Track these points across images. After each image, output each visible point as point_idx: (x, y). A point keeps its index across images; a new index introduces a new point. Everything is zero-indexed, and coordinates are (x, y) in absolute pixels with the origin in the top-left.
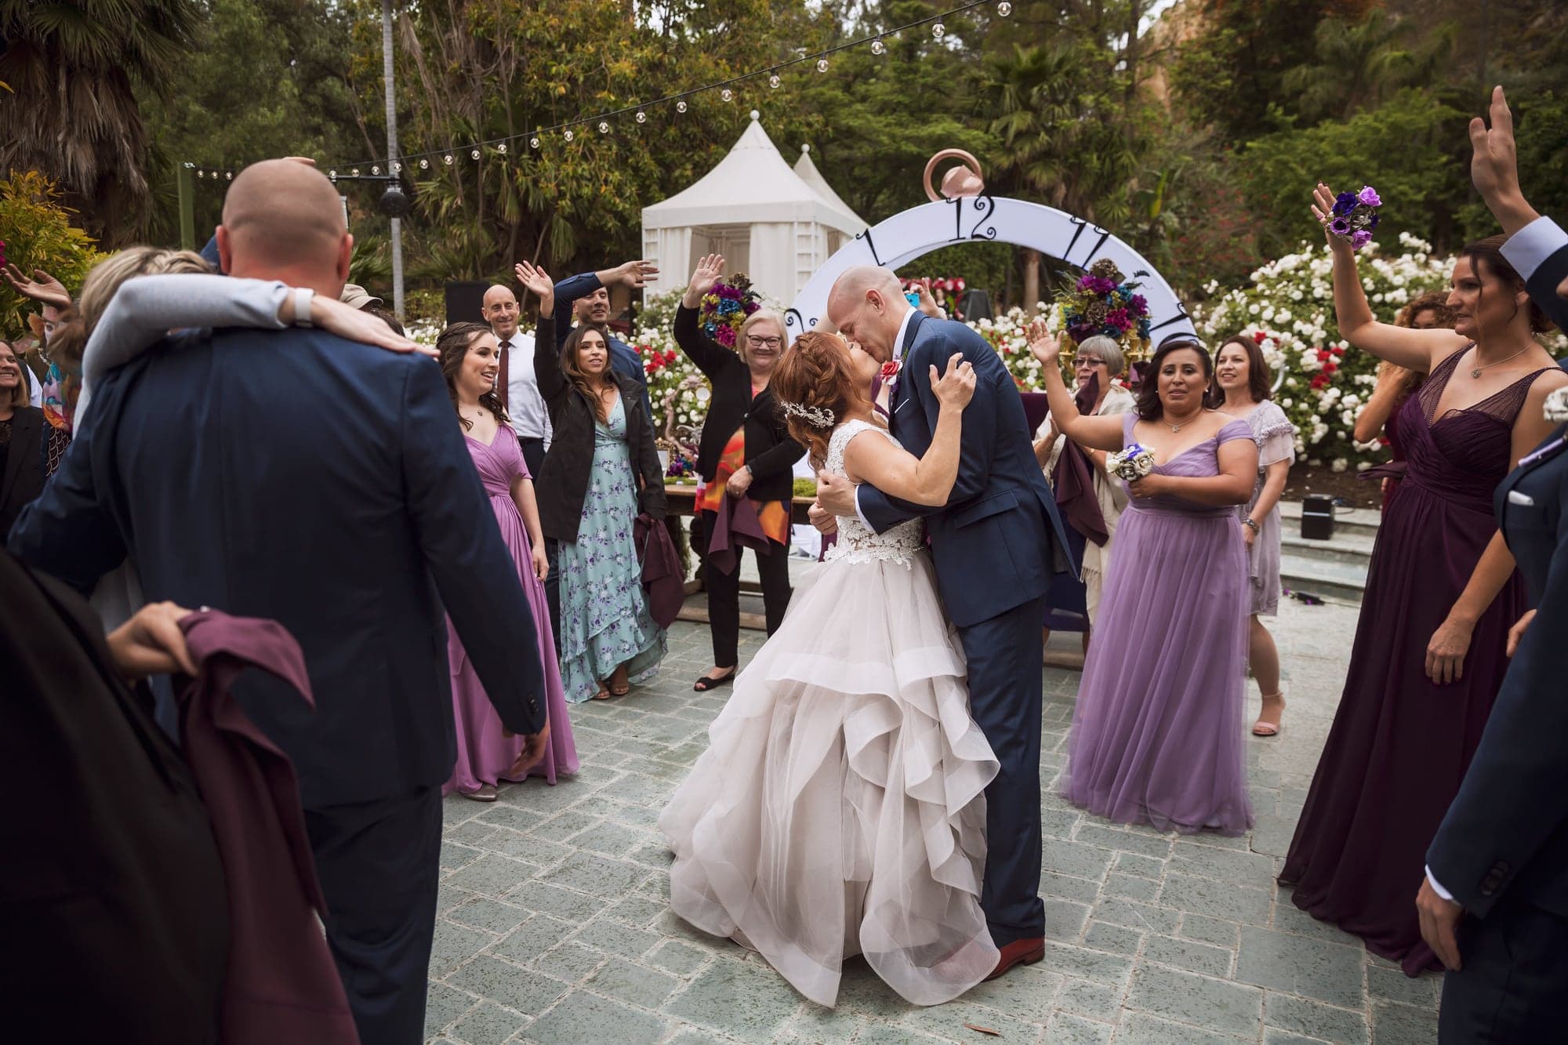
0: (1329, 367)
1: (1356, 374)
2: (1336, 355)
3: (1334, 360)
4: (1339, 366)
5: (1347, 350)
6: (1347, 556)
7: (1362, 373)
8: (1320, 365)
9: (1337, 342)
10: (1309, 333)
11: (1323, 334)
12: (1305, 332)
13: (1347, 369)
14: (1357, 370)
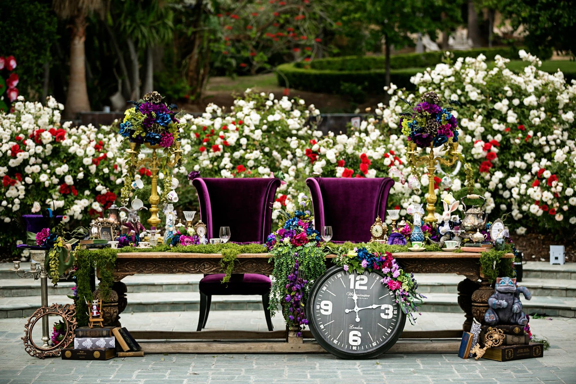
0: (491, 155)
1: (509, 160)
2: (495, 146)
3: (494, 150)
4: (498, 154)
5: (501, 142)
6: (539, 290)
7: (514, 160)
8: (484, 154)
9: (494, 136)
10: (473, 129)
11: (482, 129)
12: (470, 128)
13: (502, 157)
14: (509, 157)
